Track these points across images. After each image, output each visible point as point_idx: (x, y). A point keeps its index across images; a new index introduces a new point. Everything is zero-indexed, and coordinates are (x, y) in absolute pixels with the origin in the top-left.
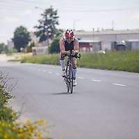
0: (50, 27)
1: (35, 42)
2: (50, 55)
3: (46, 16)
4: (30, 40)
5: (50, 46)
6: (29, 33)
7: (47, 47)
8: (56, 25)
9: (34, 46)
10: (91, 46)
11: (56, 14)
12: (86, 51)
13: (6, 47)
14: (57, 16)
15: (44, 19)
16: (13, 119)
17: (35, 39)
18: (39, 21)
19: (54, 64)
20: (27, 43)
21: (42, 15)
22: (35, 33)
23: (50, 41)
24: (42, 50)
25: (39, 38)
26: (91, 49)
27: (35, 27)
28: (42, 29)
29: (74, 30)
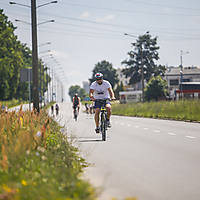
0: (146, 62)
1: (124, 84)
3: (140, 46)
4: (117, 81)
5: (145, 90)
6: (115, 71)
7: (141, 92)
8: (154, 60)
9: (122, 91)
11: (155, 44)
15: (137, 51)
16: (91, 196)
17: (124, 80)
18: (129, 54)
19: (151, 117)
21: (134, 44)
22: (123, 70)
23: (146, 84)
25: (129, 78)
27: (125, 62)
28: (134, 65)
29: (181, 66)
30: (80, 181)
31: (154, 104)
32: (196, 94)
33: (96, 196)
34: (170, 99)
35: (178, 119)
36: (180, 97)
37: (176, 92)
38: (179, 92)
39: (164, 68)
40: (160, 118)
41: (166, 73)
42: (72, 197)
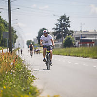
2: (64, 49)
3: (61, 21)
5: (64, 42)
7: (61, 43)
8: (68, 28)
10: (94, 43)
11: (68, 19)
12: (90, 46)
13: (33, 43)
14: (69, 21)
15: (60, 23)
17: (53, 37)
18: (56, 24)
19: (66, 55)
21: (58, 20)
22: (53, 33)
23: (64, 39)
24: (58, 45)
25: (56, 37)
26: (93, 44)
27: (54, 29)
28: (58, 30)
30: (32, 86)
31: (68, 49)
32: (88, 44)
33: (40, 94)
34: (76, 47)
35: (80, 56)
36: (81, 46)
37: (79, 43)
38: (80, 43)
39: (72, 32)
40: (71, 56)
41: (74, 34)
42: (28, 94)
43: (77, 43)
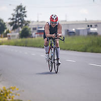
0: (21, 19)
1: (10, 30)
3: (17, 11)
4: (6, 28)
5: (20, 33)
6: (5, 23)
7: (18, 34)
8: (24, 18)
9: (9, 33)
11: (24, 9)
14: (25, 11)
15: (16, 13)
17: (10, 28)
18: (12, 14)
19: (23, 46)
20: (4, 31)
21: (14, 10)
22: (9, 23)
23: (21, 29)
24: (14, 36)
25: (12, 27)
27: (10, 19)
28: (14, 20)
29: (38, 21)
34: (32, 37)
37: (35, 34)
38: (37, 34)
41: (30, 24)
43: (33, 34)
